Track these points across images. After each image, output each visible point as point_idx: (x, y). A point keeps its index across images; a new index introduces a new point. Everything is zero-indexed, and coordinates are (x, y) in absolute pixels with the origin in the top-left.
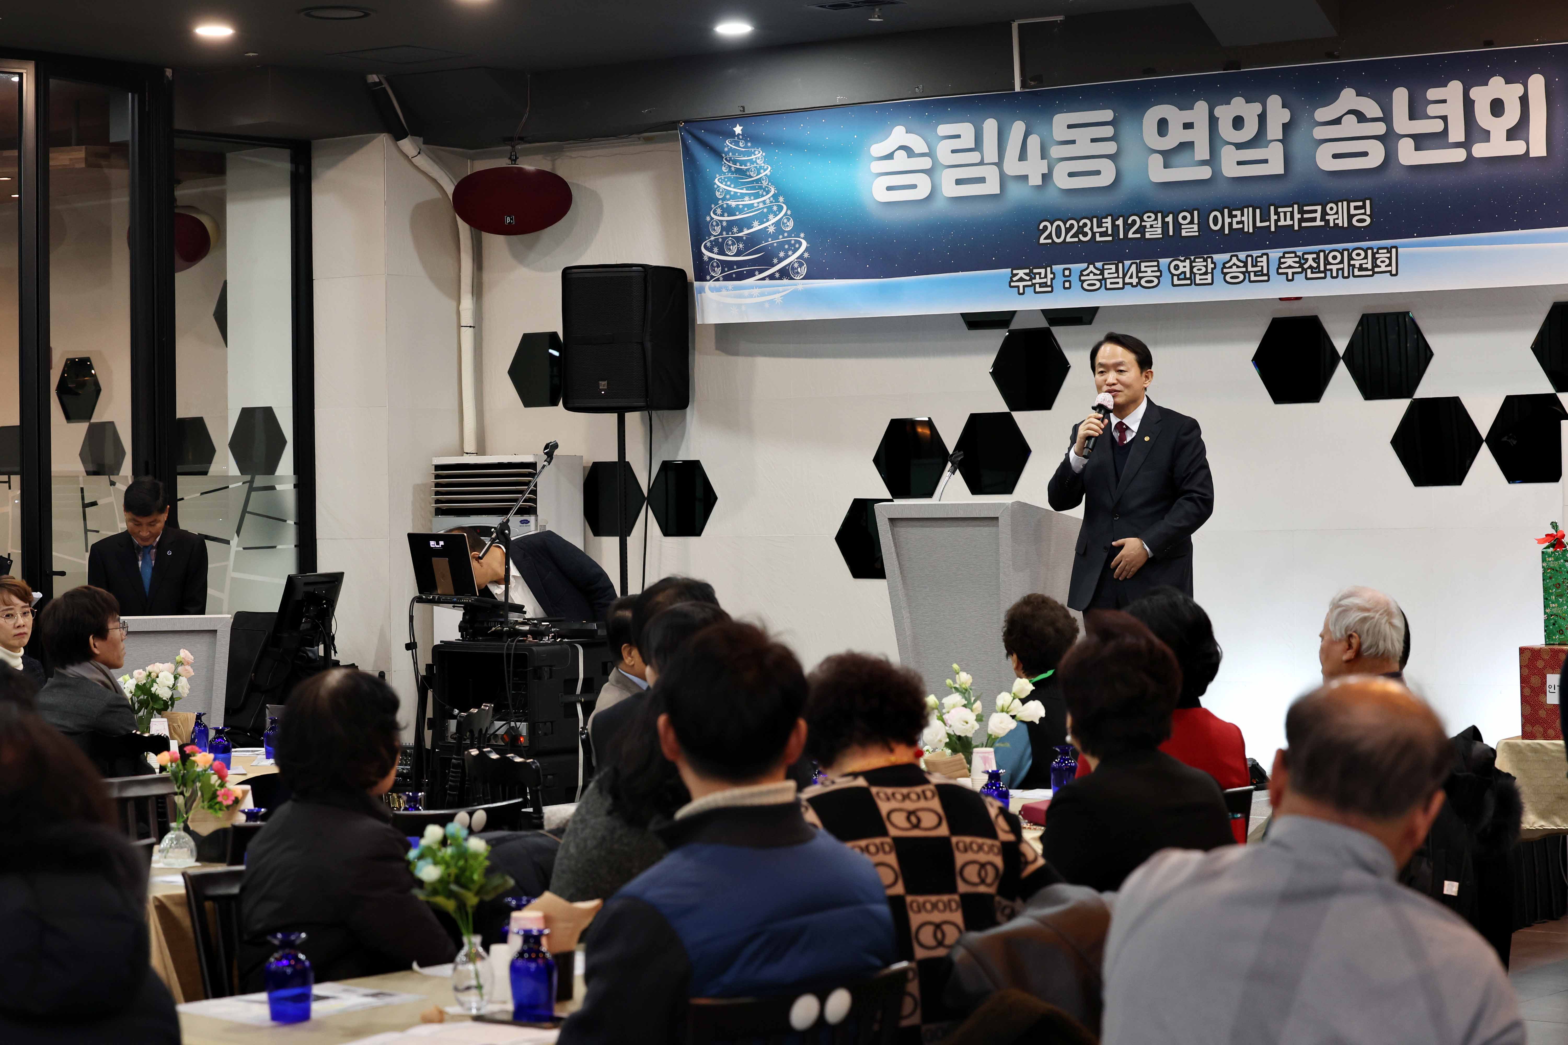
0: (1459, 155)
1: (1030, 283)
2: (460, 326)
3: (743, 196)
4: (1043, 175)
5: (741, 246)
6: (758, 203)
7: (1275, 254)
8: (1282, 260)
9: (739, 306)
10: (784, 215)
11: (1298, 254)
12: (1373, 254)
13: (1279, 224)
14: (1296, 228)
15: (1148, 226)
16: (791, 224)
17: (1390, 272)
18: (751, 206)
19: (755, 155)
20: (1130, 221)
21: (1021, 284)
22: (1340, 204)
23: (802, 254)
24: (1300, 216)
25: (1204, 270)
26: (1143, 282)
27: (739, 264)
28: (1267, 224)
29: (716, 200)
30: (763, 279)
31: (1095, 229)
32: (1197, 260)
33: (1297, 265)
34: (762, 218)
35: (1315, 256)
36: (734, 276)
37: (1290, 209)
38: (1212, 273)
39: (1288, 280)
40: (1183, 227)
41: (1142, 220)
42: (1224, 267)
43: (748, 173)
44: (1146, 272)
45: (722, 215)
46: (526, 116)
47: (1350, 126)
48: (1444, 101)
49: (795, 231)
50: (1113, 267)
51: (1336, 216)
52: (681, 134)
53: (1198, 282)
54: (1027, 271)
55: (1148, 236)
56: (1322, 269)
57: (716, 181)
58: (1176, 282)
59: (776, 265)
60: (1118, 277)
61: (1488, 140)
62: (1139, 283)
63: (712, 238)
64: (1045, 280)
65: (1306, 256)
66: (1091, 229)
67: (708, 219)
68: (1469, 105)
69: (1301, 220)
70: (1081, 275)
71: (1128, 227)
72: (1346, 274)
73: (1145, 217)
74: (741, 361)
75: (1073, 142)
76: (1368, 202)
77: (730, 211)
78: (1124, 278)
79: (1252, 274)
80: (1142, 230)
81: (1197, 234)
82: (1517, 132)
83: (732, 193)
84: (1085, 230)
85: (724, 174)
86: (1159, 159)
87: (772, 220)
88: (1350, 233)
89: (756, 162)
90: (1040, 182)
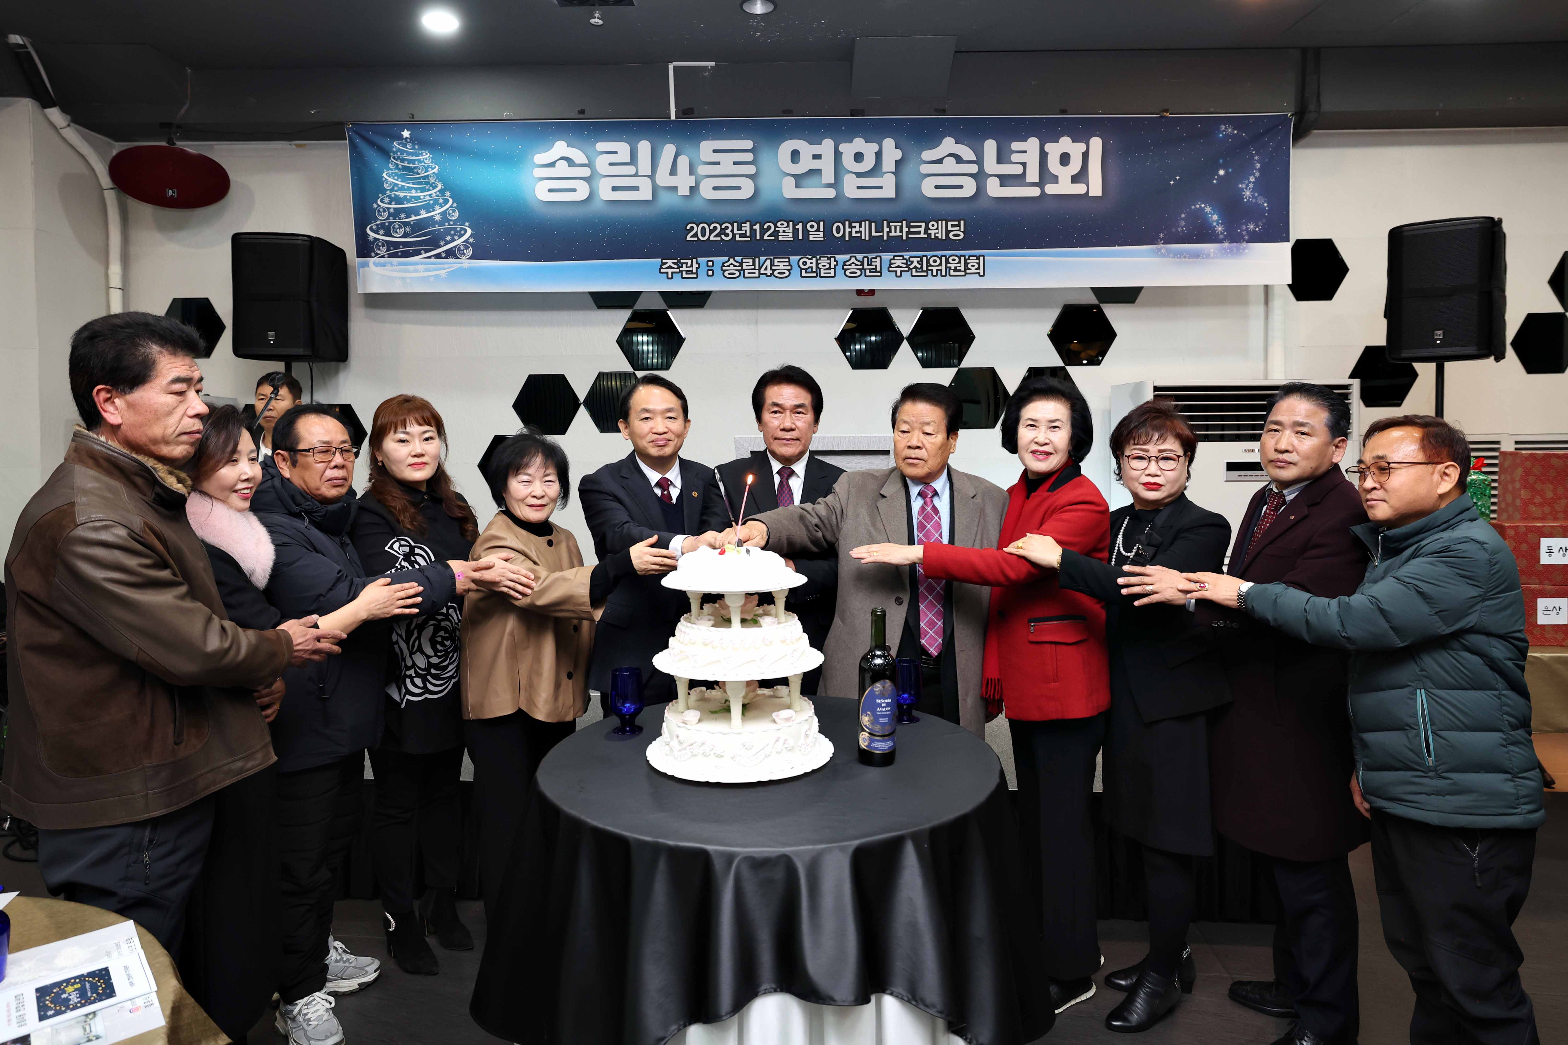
0: (1035, 192)
1: (678, 270)
2: (108, 288)
3: (410, 189)
4: (691, 188)
5: (408, 229)
6: (424, 196)
7: (887, 257)
8: (892, 261)
9: (404, 279)
10: (450, 207)
11: (905, 257)
12: (966, 260)
13: (890, 234)
14: (904, 238)
15: (781, 231)
16: (456, 215)
17: (979, 273)
18: (418, 198)
19: (422, 156)
20: (765, 227)
21: (670, 271)
22: (940, 222)
23: (468, 239)
24: (907, 230)
25: (828, 266)
26: (776, 273)
27: (405, 244)
28: (881, 234)
29: (384, 191)
30: (430, 257)
31: (736, 231)
32: (822, 259)
33: (905, 266)
34: (429, 208)
35: (919, 259)
36: (400, 254)
37: (900, 224)
38: (835, 269)
39: (897, 276)
40: (810, 233)
41: (776, 226)
42: (845, 265)
43: (416, 171)
44: (779, 266)
45: (390, 203)
46: (187, 105)
47: (950, 165)
48: (1025, 152)
49: (461, 220)
50: (751, 261)
51: (937, 231)
52: (348, 134)
53: (822, 275)
54: (675, 261)
55: (780, 238)
56: (925, 269)
57: (384, 175)
58: (804, 274)
59: (442, 246)
60: (755, 269)
61: (1057, 182)
62: (772, 274)
63: (379, 222)
64: (691, 269)
65: (911, 259)
66: (732, 231)
67: (375, 206)
68: (1043, 156)
69: (908, 233)
70: (723, 266)
71: (763, 231)
72: (944, 274)
73: (779, 224)
75: (718, 163)
76: (962, 222)
77: (399, 201)
78: (760, 269)
79: (868, 271)
80: (776, 234)
81: (822, 239)
82: (1080, 177)
83: (400, 186)
84: (727, 231)
85: (392, 170)
86: (792, 180)
87: (438, 210)
88: (946, 244)
89: (424, 161)
90: (688, 193)
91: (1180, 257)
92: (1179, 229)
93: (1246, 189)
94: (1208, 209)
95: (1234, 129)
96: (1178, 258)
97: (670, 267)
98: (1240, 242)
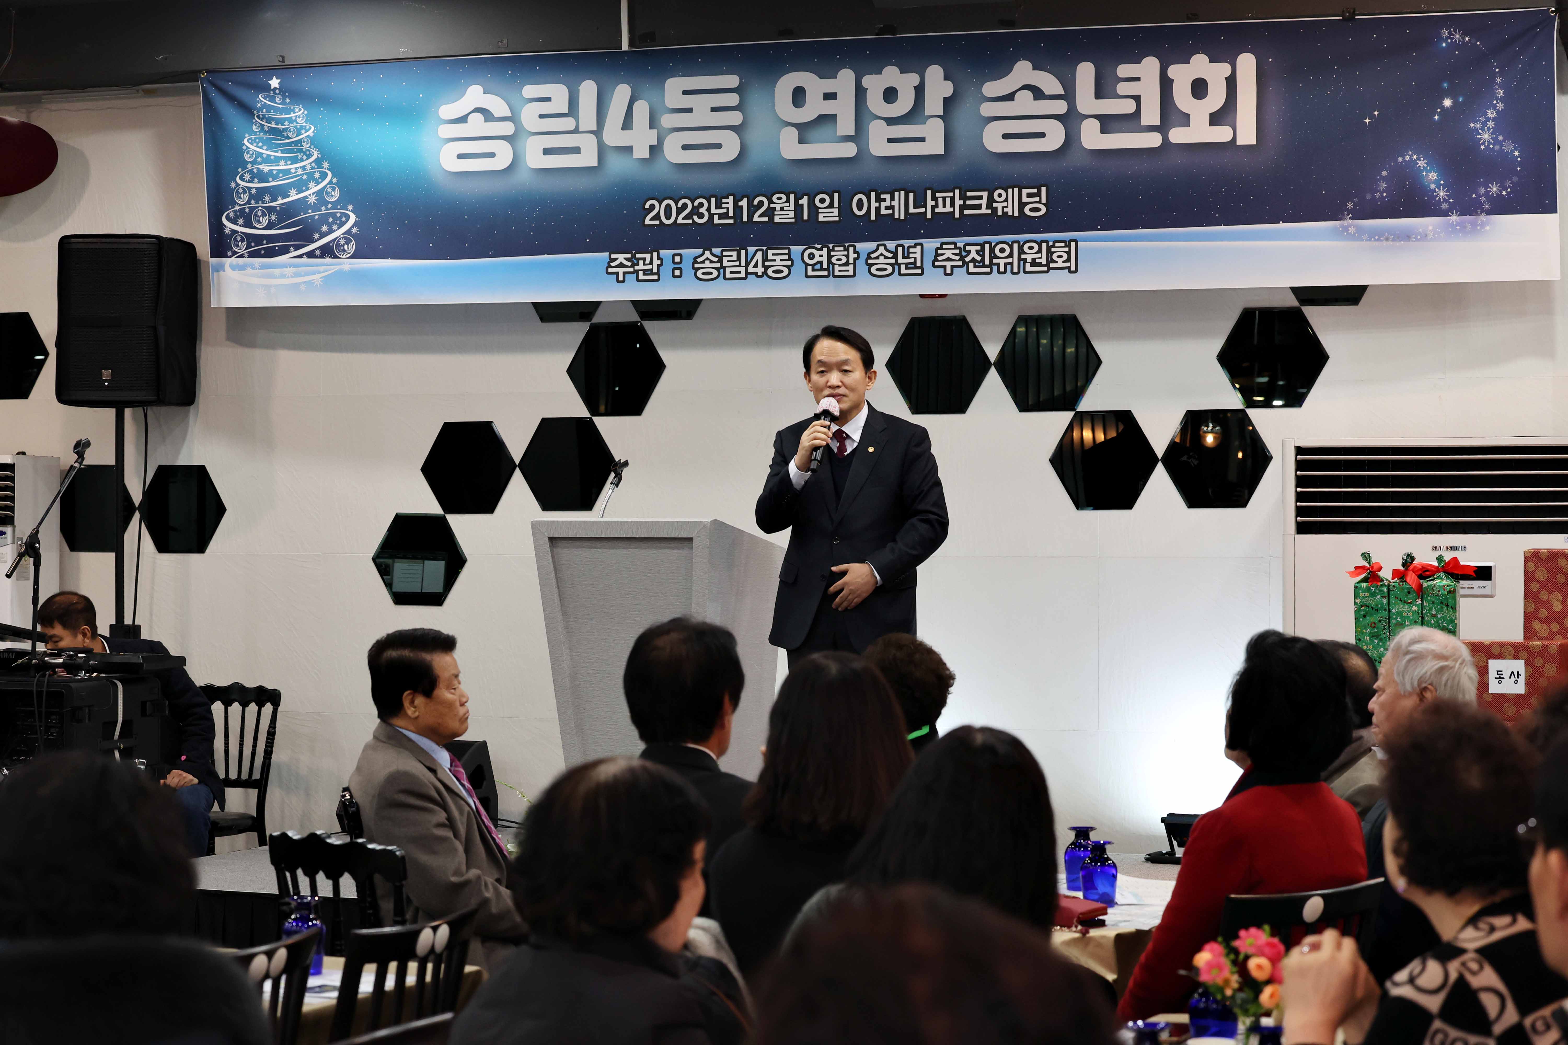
0: (1154, 140)
1: (631, 270)
3: (277, 160)
4: (652, 148)
5: (273, 217)
6: (296, 168)
7: (930, 244)
8: (940, 252)
9: (267, 287)
10: (328, 184)
11: (959, 245)
12: (1049, 248)
13: (937, 210)
14: (957, 215)
15: (778, 208)
16: (336, 194)
17: (1069, 268)
18: (287, 172)
19: (295, 113)
20: (756, 202)
21: (621, 271)
22: (1010, 190)
23: (350, 229)
24: (961, 202)
25: (844, 260)
26: (770, 272)
27: (270, 238)
28: (923, 210)
29: (243, 164)
30: (300, 256)
31: (713, 210)
32: (836, 249)
33: (957, 258)
34: (301, 186)
35: (979, 248)
36: (263, 252)
37: (951, 194)
38: (855, 264)
39: (946, 274)
40: (820, 210)
41: (771, 201)
42: (869, 257)
43: (285, 134)
44: (774, 260)
45: (251, 181)
47: (1025, 103)
48: (1138, 79)
49: (341, 203)
50: (734, 254)
51: (1005, 204)
52: (202, 86)
53: (837, 273)
54: (629, 256)
55: (777, 219)
56: (987, 262)
57: (245, 141)
59: (316, 241)
60: (740, 266)
61: (1188, 124)
62: (765, 273)
63: (237, 208)
64: (650, 267)
65: (968, 248)
66: (709, 210)
67: (233, 185)
68: (1166, 85)
69: (962, 208)
70: (695, 262)
71: (752, 209)
72: (1015, 270)
73: (774, 199)
74: (257, 353)
75: (690, 110)
76: (1044, 189)
77: (262, 177)
78: (747, 266)
79: (903, 267)
80: (770, 213)
81: (837, 219)
82: (1222, 117)
83: (265, 156)
84: (701, 210)
85: (255, 133)
86: (794, 133)
87: (314, 188)
88: (1021, 223)
89: (295, 120)
90: (647, 155)
91: (1379, 240)
92: (1377, 195)
93: (1483, 130)
94: (1422, 163)
95: (1465, 34)
96: (1375, 240)
97: (621, 265)
98: (1477, 214)
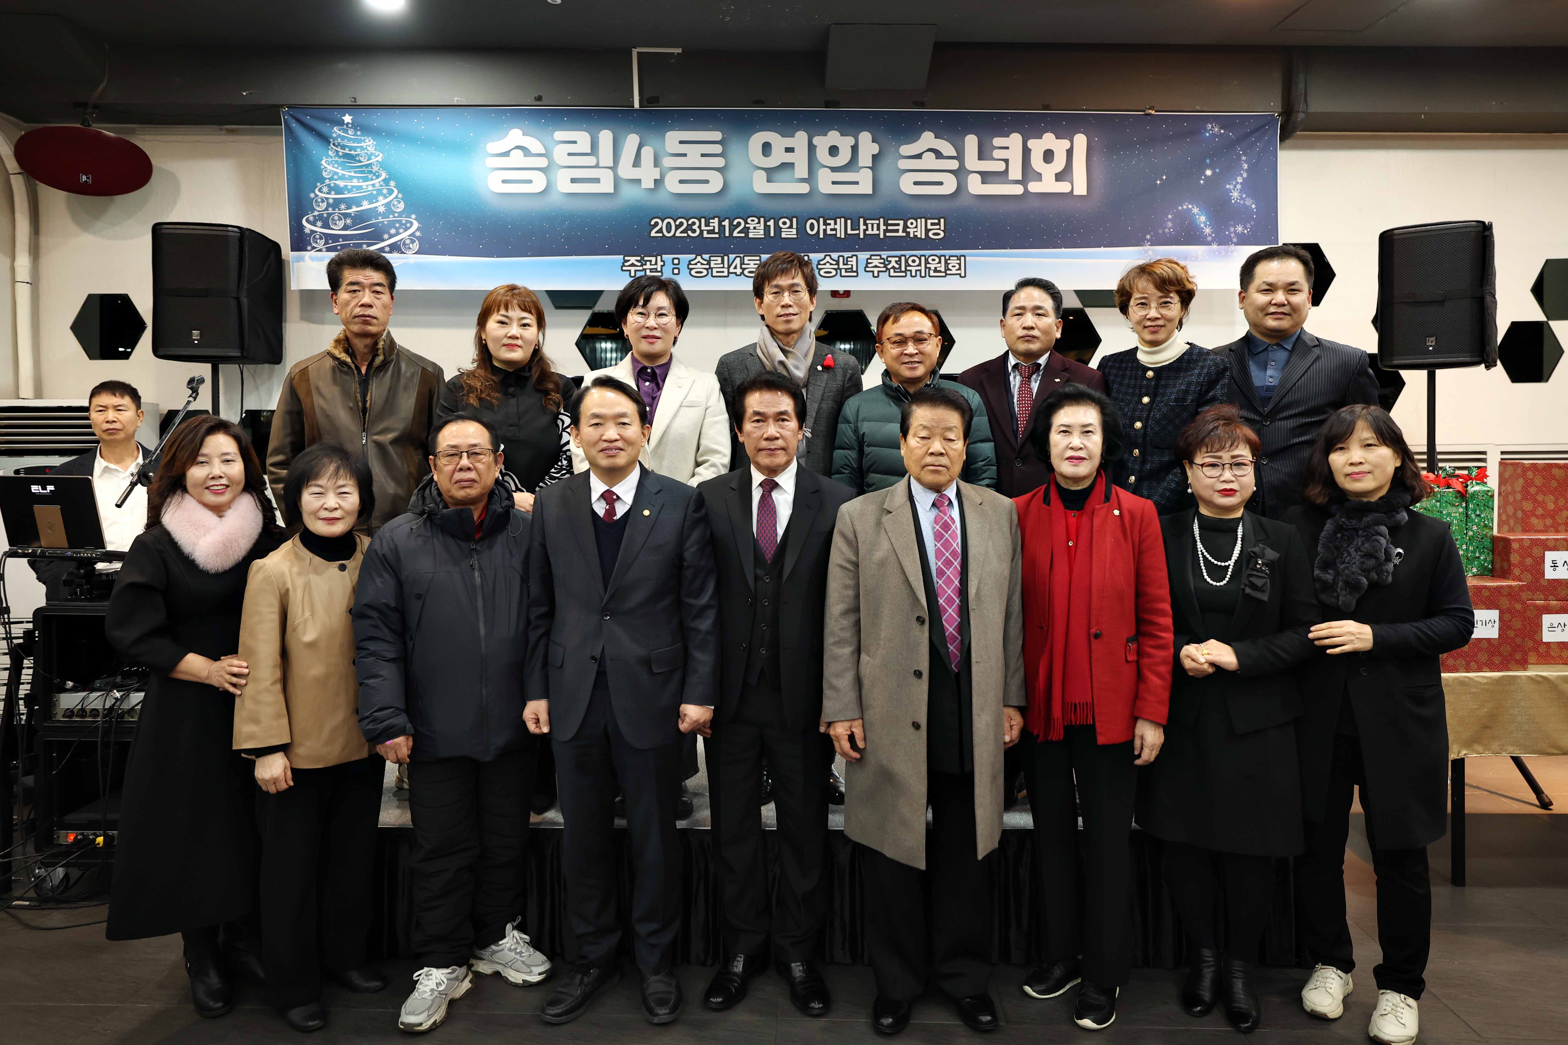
0: (1018, 190)
2: (15, 282)
3: (351, 178)
4: (655, 180)
5: (349, 221)
6: (367, 186)
7: (863, 256)
8: (869, 261)
10: (395, 198)
11: (883, 257)
12: (946, 261)
13: (867, 233)
14: (882, 236)
16: (402, 206)
17: (960, 274)
18: (360, 187)
19: (365, 142)
20: (735, 223)
21: (633, 269)
22: (919, 220)
23: (414, 232)
24: (885, 228)
26: (746, 272)
27: (345, 237)
28: (857, 232)
29: (322, 180)
31: (703, 227)
33: (882, 265)
34: (372, 198)
35: (897, 259)
37: (877, 222)
39: (874, 277)
40: (783, 230)
41: (746, 223)
43: (357, 158)
45: (329, 193)
46: (104, 84)
47: (929, 160)
48: (1007, 148)
49: (407, 212)
50: (719, 259)
51: (915, 230)
52: (284, 118)
54: (639, 258)
55: (751, 235)
56: (903, 269)
57: (323, 162)
59: (386, 240)
60: (723, 267)
61: (1040, 180)
62: (742, 273)
63: (316, 213)
64: (655, 266)
65: (889, 259)
66: (700, 227)
67: (312, 195)
68: (1026, 152)
69: (885, 231)
70: (690, 264)
71: (733, 228)
72: (923, 274)
73: (749, 220)
75: (685, 155)
76: (942, 221)
77: (338, 190)
78: (729, 268)
79: (843, 271)
80: (746, 230)
81: (795, 236)
82: (1064, 175)
83: (340, 175)
84: (694, 227)
85: (331, 157)
86: (763, 174)
87: (382, 201)
88: (926, 243)
89: (366, 149)
90: (652, 186)
93: (1234, 190)
94: (1195, 210)
95: (1221, 128)
97: (633, 265)
98: (1229, 244)
